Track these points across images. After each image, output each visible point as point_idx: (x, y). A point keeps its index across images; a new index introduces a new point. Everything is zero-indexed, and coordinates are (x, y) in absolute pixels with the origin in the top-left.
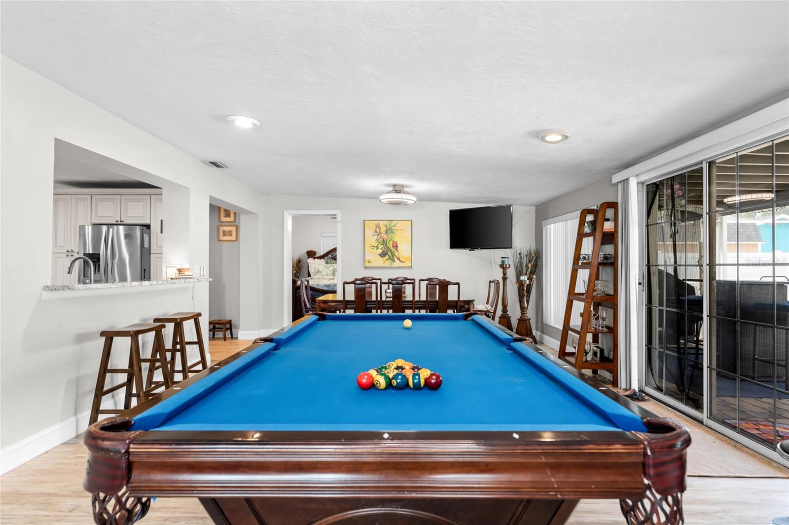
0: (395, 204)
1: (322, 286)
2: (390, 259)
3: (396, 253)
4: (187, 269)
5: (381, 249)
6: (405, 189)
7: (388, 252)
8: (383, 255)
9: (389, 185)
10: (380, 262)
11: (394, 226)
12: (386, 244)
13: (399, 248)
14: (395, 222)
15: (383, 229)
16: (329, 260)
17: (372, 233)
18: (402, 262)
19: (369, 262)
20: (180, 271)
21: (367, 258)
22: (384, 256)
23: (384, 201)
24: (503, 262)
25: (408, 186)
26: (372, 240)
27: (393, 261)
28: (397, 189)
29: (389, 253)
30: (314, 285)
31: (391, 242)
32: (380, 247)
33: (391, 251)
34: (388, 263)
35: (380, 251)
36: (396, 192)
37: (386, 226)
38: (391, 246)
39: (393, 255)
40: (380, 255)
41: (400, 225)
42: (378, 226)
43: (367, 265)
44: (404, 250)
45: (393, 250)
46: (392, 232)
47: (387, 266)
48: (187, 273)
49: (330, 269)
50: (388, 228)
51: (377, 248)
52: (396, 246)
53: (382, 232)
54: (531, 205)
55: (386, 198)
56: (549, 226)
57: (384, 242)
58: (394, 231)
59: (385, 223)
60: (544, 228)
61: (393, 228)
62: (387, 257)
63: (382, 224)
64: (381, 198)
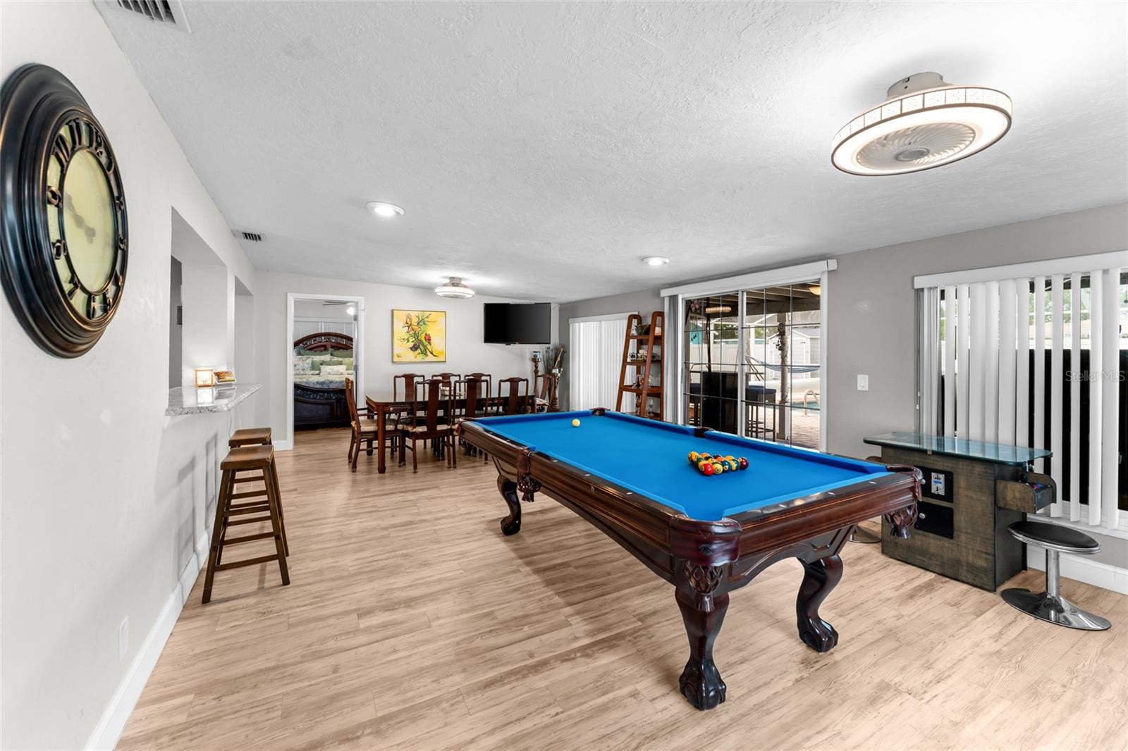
0: (452, 297)
1: (314, 383)
2: (422, 353)
3: (429, 346)
4: (226, 373)
5: (412, 342)
6: (463, 282)
7: (420, 345)
8: (414, 348)
9: (445, 277)
10: (412, 356)
11: (427, 317)
12: (418, 337)
13: (432, 341)
14: (429, 313)
15: (415, 321)
16: (302, 351)
17: (402, 324)
18: (435, 356)
19: (398, 356)
20: (218, 375)
21: (395, 353)
22: (416, 350)
23: (440, 294)
24: (535, 356)
25: (465, 279)
26: (401, 331)
27: (426, 355)
28: (455, 282)
29: (421, 347)
30: (303, 382)
31: (424, 335)
32: (411, 340)
33: (423, 345)
34: (420, 358)
35: (411, 345)
36: (453, 285)
37: (418, 317)
38: (423, 339)
39: (425, 347)
40: (411, 349)
41: (433, 316)
42: (409, 317)
43: (396, 359)
44: (437, 344)
45: (426, 343)
46: (425, 324)
47: (419, 360)
48: (227, 378)
49: (307, 361)
50: (420, 319)
51: (408, 341)
52: (428, 339)
53: (413, 323)
54: (557, 303)
55: (440, 291)
56: (577, 324)
57: (416, 335)
58: (426, 323)
59: (417, 313)
60: (571, 325)
61: (426, 319)
62: (419, 351)
63: (414, 315)
64: (436, 290)
